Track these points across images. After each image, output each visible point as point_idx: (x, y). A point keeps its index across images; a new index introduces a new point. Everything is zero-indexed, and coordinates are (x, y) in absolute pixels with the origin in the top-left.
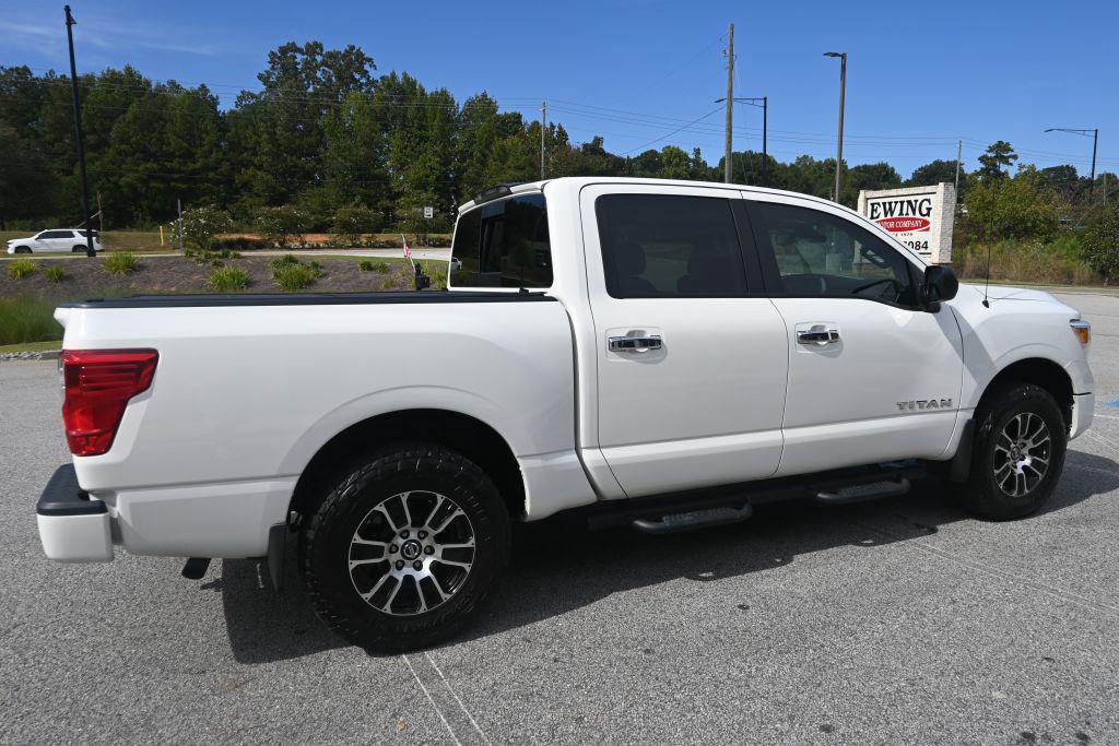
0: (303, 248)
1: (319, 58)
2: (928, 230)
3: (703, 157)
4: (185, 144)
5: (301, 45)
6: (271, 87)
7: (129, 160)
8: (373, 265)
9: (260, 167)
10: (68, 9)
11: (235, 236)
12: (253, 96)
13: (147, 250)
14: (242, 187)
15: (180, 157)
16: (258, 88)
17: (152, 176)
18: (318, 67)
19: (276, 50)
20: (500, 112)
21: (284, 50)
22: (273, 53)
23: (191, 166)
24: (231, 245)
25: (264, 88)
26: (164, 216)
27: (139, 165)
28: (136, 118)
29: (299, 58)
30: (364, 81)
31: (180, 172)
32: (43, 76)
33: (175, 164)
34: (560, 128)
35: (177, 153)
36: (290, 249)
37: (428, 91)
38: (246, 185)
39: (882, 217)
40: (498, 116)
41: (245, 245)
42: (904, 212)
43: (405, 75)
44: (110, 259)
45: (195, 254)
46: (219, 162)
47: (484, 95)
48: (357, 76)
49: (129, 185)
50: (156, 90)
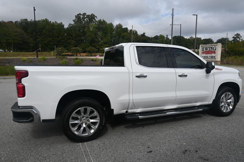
0: (81, 56)
1: (85, 16)
2: (215, 53)
3: (168, 37)
4: (57, 35)
5: (82, 14)
6: (75, 23)
8: (94, 60)
9: (73, 39)
10: (34, 8)
11: (67, 54)
12: (72, 24)
13: (49, 56)
15: (56, 37)
16: (73, 23)
17: (50, 41)
18: (85, 18)
19: (77, 15)
20: (123, 27)
21: (78, 15)
22: (76, 16)
23: (59, 39)
24: (66, 55)
25: (74, 23)
26: (53, 49)
27: (48, 39)
29: (81, 16)
30: (95, 21)
31: (56, 40)
32: (30, 21)
34: (136, 31)
36: (78, 56)
37: (108, 23)
38: (70, 43)
39: (205, 51)
40: (123, 28)
41: (69, 55)
42: (210, 49)
43: (103, 20)
44: (41, 58)
45: (58, 57)
46: (64, 38)
47: (120, 24)
48: (93, 20)
49: (46, 43)
50: (52, 23)
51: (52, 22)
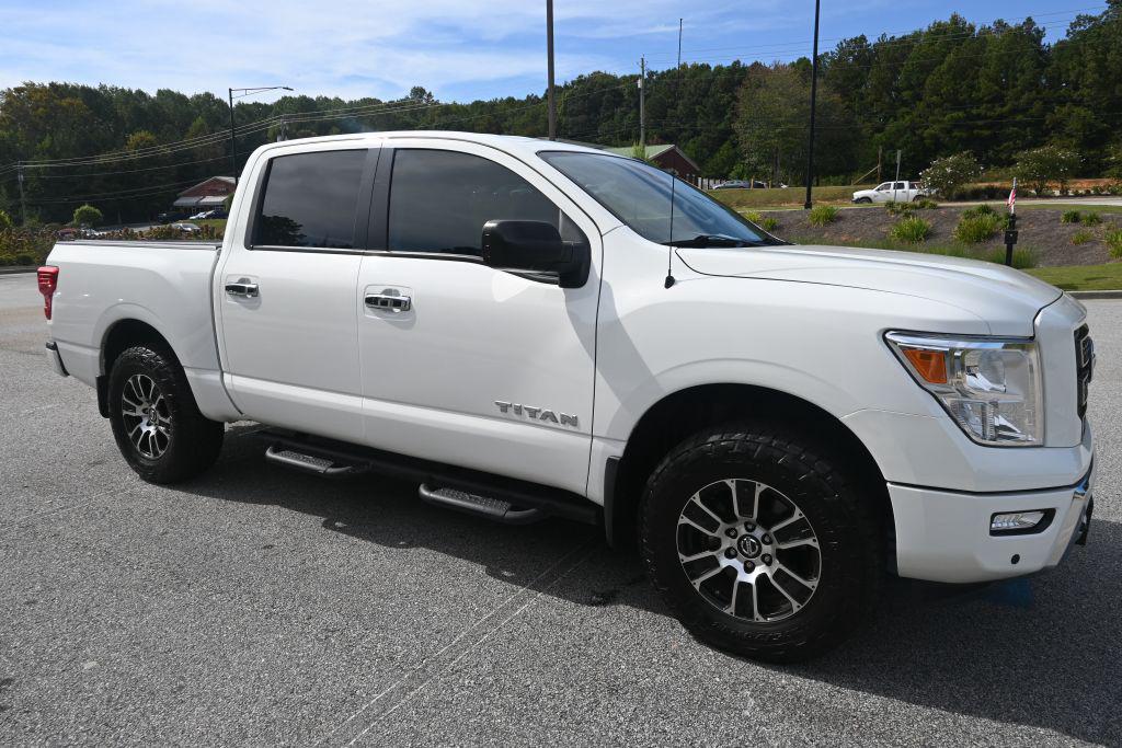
0: (1068, 197)
4: (996, 88)
7: (936, 111)
8: (1081, 215)
9: (1078, 103)
12: (1091, 19)
14: (1052, 128)
15: (988, 102)
17: (957, 125)
23: (999, 110)
25: (1107, 8)
27: (945, 115)
28: (950, 68)
31: (985, 117)
33: (982, 110)
35: (986, 99)
38: (1058, 126)
46: (1030, 103)
49: (934, 137)
50: (980, 33)
51: (977, 30)
